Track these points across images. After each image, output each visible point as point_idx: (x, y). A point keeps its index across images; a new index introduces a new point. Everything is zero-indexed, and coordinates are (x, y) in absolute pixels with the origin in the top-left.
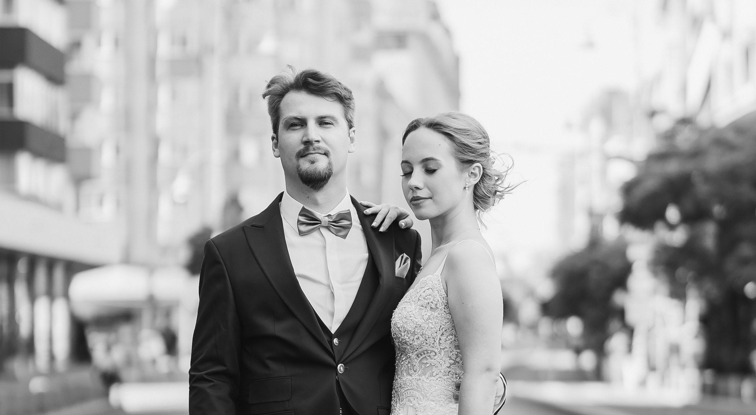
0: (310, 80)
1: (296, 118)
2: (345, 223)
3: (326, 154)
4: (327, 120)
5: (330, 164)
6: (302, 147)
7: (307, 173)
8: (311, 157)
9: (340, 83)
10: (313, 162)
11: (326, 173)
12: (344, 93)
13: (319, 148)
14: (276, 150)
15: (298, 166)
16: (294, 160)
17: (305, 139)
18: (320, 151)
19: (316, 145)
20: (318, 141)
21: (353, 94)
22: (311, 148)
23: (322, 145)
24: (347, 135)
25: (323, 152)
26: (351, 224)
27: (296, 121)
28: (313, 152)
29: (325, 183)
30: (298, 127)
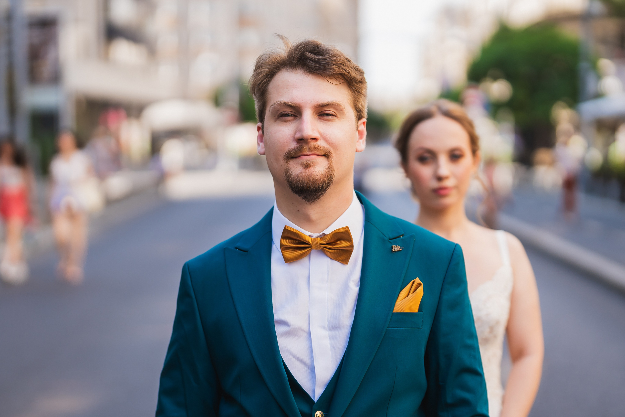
0: (309, 55)
1: (287, 105)
2: (344, 244)
3: (327, 155)
4: (329, 110)
5: (330, 168)
6: (294, 145)
7: (298, 180)
8: (305, 159)
9: (349, 61)
10: (307, 166)
11: (324, 182)
12: (354, 74)
13: (316, 148)
14: (261, 144)
15: (287, 170)
16: (282, 162)
17: (298, 135)
18: (318, 153)
19: (313, 144)
20: (315, 139)
21: (365, 76)
22: (306, 147)
23: (321, 143)
24: (355, 128)
25: (323, 153)
26: (352, 246)
27: (288, 111)
28: (309, 153)
29: (322, 194)
30: (290, 118)
